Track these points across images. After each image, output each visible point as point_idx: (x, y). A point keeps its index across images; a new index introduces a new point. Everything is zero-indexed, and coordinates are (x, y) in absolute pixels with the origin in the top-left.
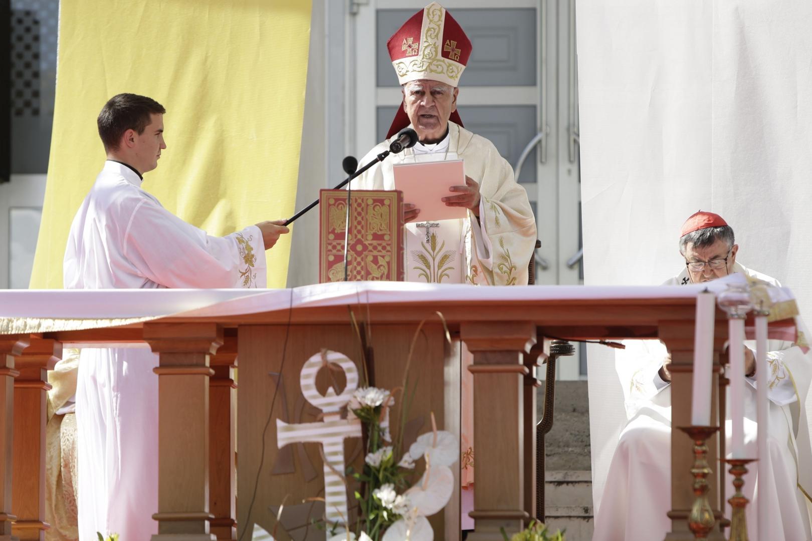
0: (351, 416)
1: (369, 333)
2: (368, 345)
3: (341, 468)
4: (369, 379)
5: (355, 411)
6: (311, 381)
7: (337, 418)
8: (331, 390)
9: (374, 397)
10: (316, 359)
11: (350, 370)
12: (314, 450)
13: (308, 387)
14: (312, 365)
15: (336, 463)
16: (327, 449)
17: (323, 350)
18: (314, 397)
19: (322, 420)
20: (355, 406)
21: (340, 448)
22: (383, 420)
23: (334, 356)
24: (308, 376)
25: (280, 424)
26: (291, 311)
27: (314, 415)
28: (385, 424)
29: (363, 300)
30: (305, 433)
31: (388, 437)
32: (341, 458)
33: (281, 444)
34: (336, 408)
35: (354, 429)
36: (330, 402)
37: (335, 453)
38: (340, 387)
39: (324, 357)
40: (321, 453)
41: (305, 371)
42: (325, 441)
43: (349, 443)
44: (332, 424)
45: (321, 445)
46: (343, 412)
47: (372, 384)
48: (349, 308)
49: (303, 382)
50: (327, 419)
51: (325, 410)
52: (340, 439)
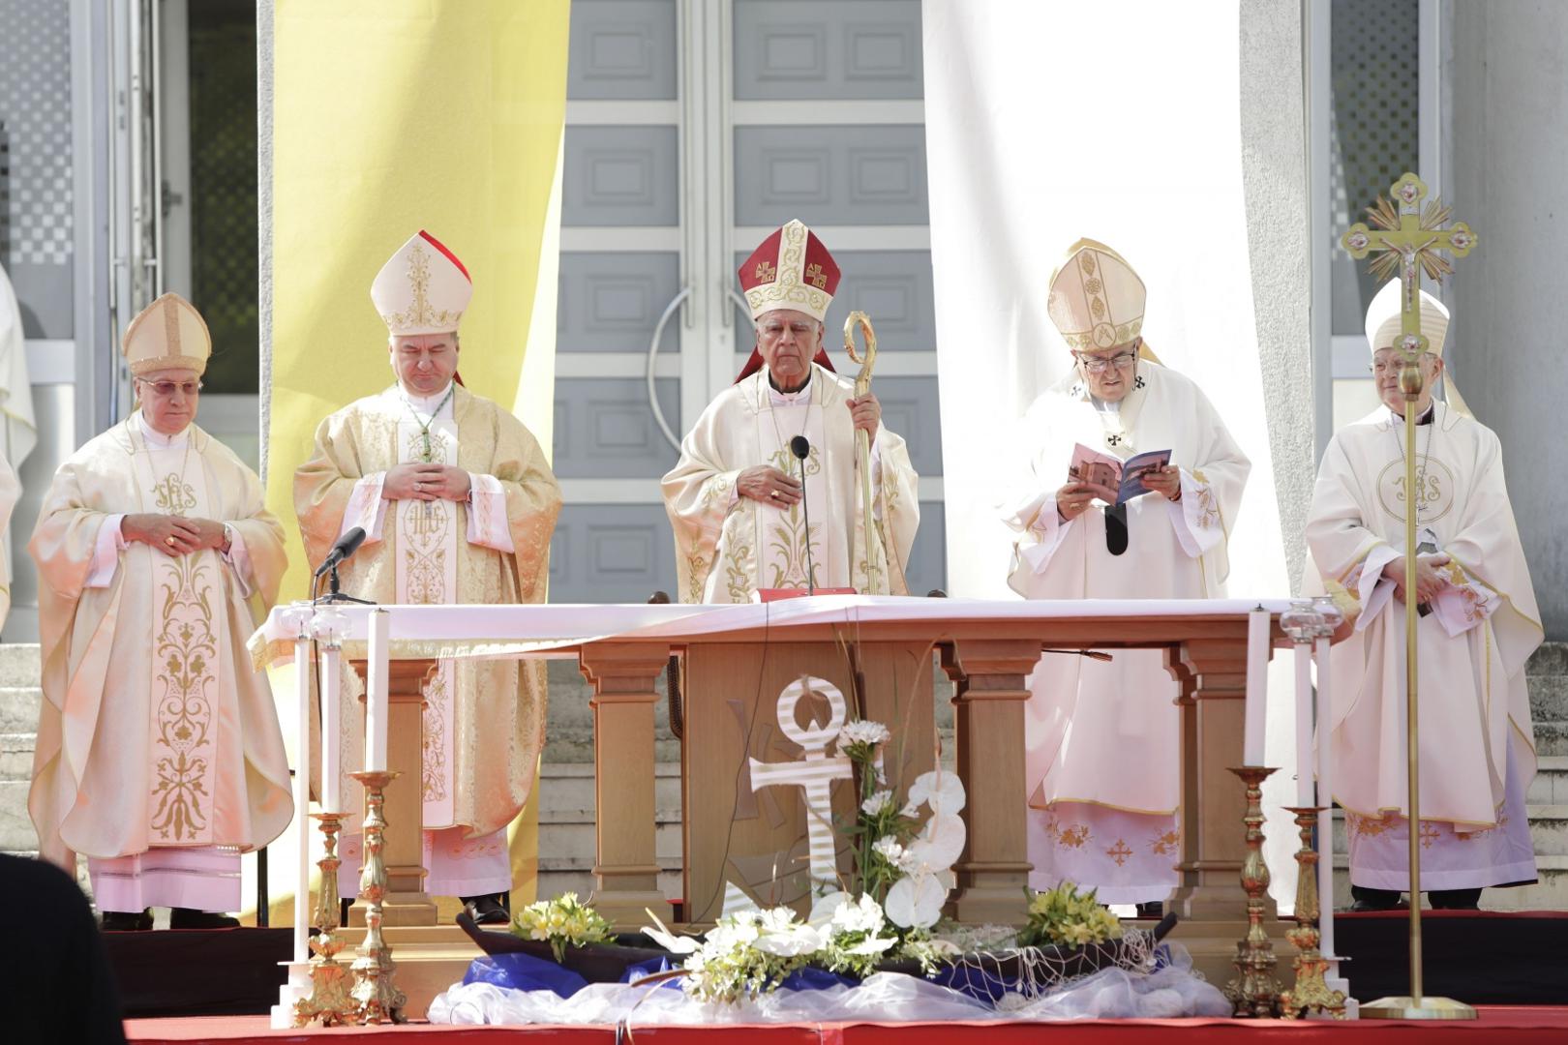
0: (841, 754)
1: (859, 657)
2: (858, 670)
3: (827, 815)
4: (859, 710)
5: (845, 749)
6: (790, 713)
7: (822, 756)
8: (813, 723)
9: (870, 732)
10: (796, 687)
11: (836, 700)
12: (794, 794)
13: (786, 720)
14: (790, 694)
15: (822, 810)
16: (810, 794)
17: (805, 676)
18: (794, 732)
19: (804, 759)
20: (844, 742)
21: (826, 792)
22: (877, 759)
23: (817, 684)
24: (785, 707)
25: (753, 763)
26: (767, 630)
27: (792, 752)
28: (879, 764)
29: (852, 618)
30: (784, 773)
31: (882, 780)
32: (827, 804)
33: (755, 787)
34: (821, 745)
35: (843, 770)
36: (813, 737)
37: (821, 798)
38: (825, 720)
39: (805, 684)
40: (804, 798)
41: (782, 701)
42: (808, 783)
43: (836, 786)
44: (816, 764)
45: (804, 788)
46: (830, 749)
47: (863, 717)
48: (833, 626)
49: (781, 714)
50: (809, 758)
51: (808, 746)
52: (826, 782)
